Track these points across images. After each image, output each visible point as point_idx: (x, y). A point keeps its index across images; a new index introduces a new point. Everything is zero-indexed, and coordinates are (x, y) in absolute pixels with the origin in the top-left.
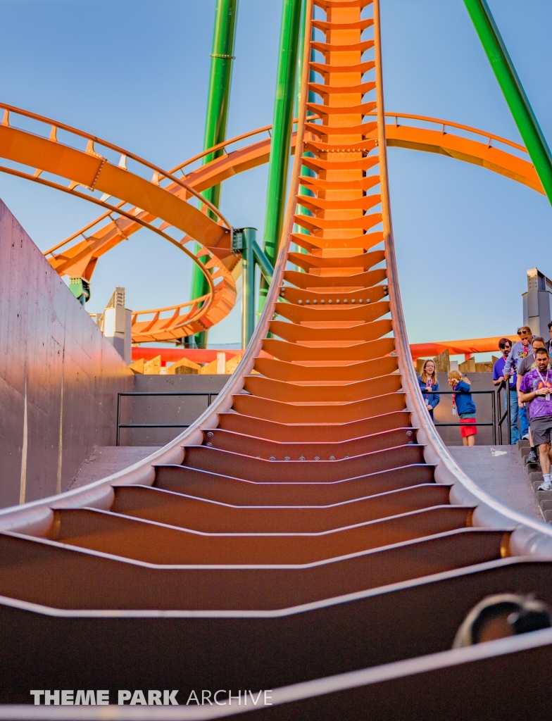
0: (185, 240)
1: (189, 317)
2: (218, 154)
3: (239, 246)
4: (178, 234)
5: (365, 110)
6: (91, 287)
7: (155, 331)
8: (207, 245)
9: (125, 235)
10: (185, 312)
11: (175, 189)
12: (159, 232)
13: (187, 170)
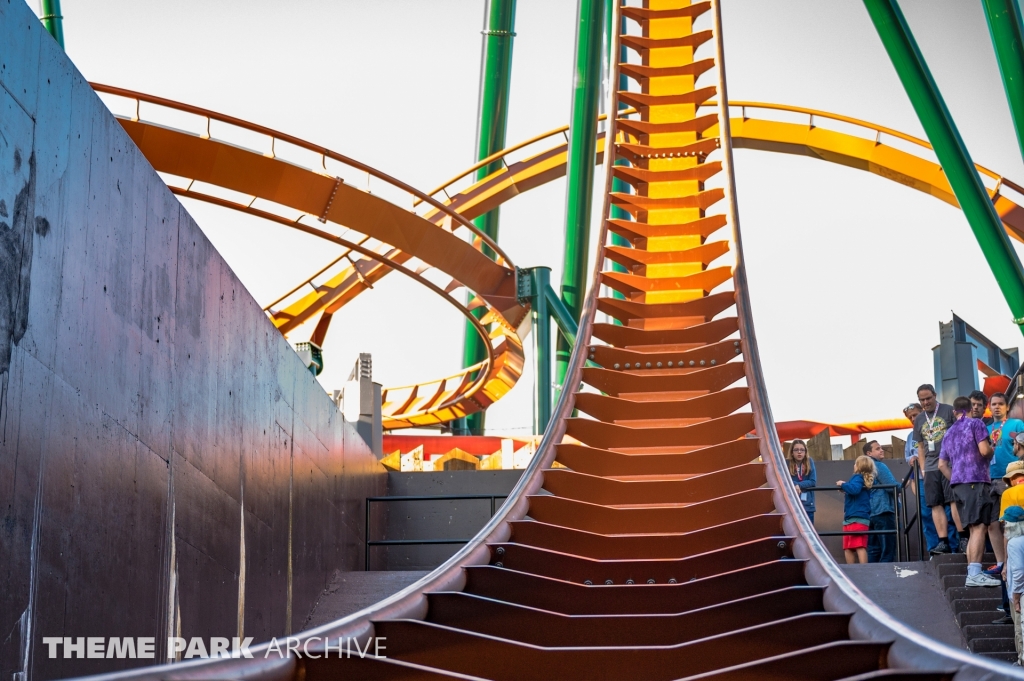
0: (451, 287)
1: (458, 393)
2: (494, 166)
3: (527, 292)
4: (442, 279)
5: (701, 97)
6: (324, 355)
7: (413, 412)
8: (481, 293)
9: (369, 282)
10: (452, 387)
11: (437, 217)
12: (416, 276)
13: (453, 191)
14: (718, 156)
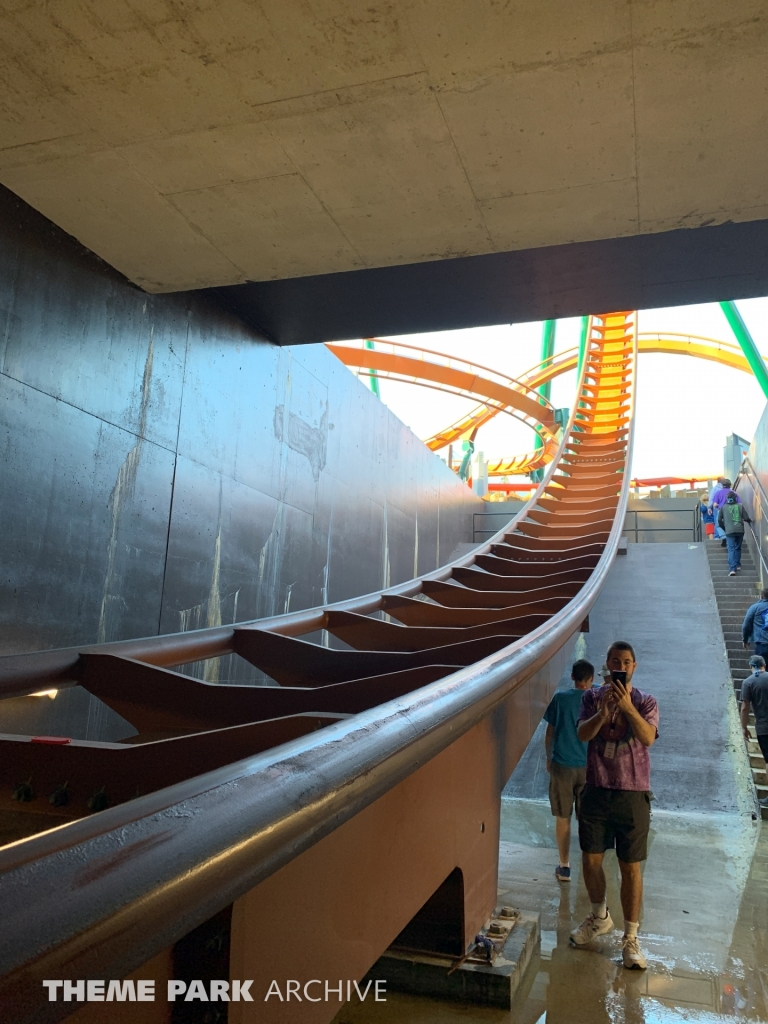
0: (526, 418)
1: (533, 460)
2: (549, 363)
3: (559, 419)
4: (522, 414)
5: (628, 339)
6: (475, 446)
7: (513, 468)
8: (539, 419)
9: (494, 414)
10: (530, 458)
11: (519, 389)
12: (511, 414)
13: (530, 375)
14: (631, 356)
